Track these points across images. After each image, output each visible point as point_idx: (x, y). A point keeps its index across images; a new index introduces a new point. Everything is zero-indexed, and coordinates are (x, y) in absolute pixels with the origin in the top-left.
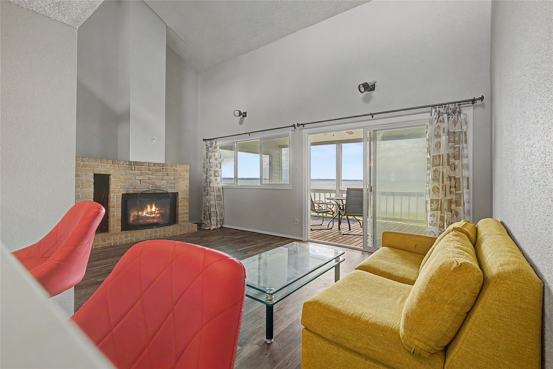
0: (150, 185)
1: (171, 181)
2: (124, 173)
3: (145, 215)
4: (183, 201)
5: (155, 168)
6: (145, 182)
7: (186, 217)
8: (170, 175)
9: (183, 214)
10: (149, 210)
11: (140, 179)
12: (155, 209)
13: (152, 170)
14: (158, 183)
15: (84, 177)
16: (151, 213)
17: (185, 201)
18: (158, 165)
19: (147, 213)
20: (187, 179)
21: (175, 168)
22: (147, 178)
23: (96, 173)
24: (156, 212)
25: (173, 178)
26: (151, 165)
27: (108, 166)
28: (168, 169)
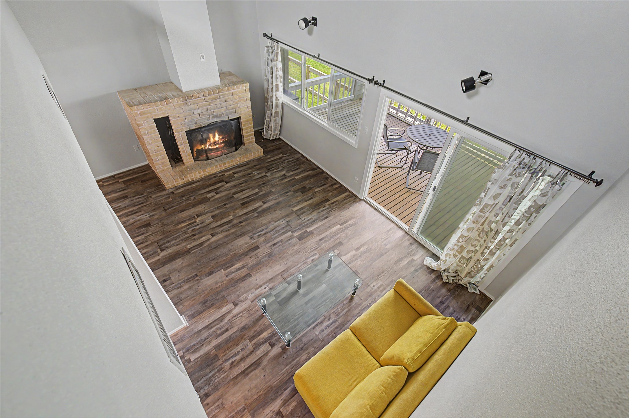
0: (210, 116)
1: (231, 106)
2: (182, 111)
3: (208, 148)
4: (246, 124)
5: (211, 97)
6: (204, 115)
7: (252, 138)
8: (229, 100)
9: (248, 136)
10: (212, 140)
11: (198, 112)
12: (219, 138)
13: (208, 100)
14: (217, 112)
15: (146, 124)
16: (215, 143)
17: (249, 124)
18: (213, 93)
19: (210, 145)
20: (248, 100)
21: (233, 91)
22: (205, 110)
23: (155, 118)
24: (220, 142)
25: (233, 103)
26: (206, 95)
27: (164, 108)
28: (225, 94)
